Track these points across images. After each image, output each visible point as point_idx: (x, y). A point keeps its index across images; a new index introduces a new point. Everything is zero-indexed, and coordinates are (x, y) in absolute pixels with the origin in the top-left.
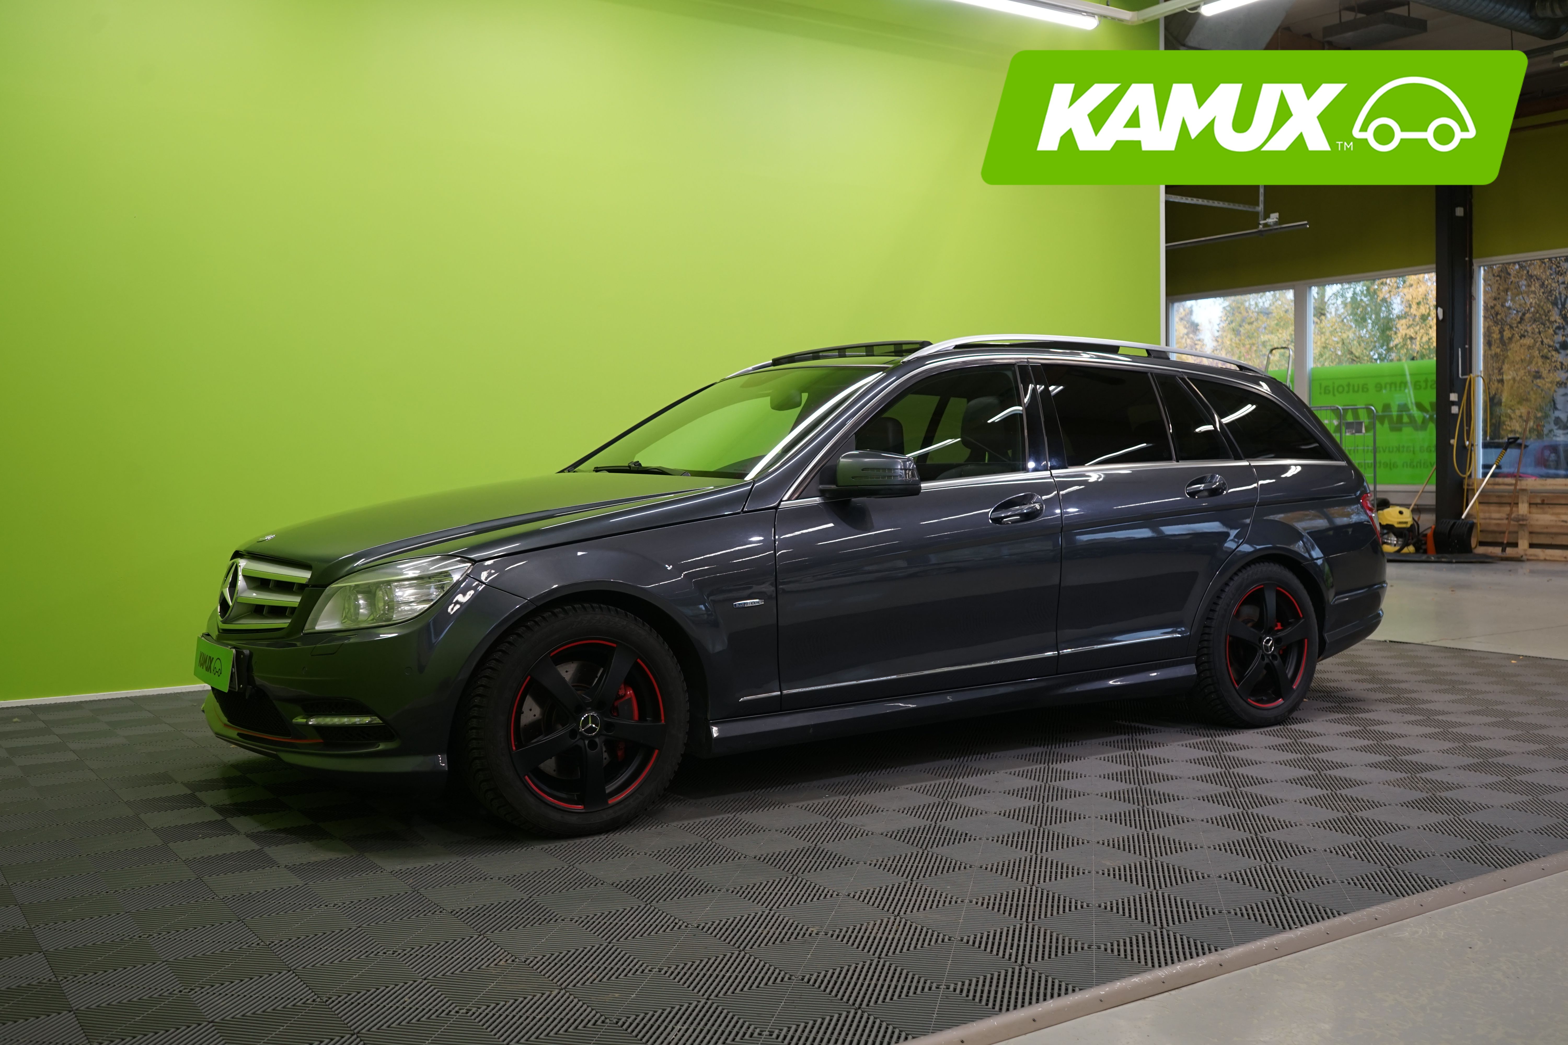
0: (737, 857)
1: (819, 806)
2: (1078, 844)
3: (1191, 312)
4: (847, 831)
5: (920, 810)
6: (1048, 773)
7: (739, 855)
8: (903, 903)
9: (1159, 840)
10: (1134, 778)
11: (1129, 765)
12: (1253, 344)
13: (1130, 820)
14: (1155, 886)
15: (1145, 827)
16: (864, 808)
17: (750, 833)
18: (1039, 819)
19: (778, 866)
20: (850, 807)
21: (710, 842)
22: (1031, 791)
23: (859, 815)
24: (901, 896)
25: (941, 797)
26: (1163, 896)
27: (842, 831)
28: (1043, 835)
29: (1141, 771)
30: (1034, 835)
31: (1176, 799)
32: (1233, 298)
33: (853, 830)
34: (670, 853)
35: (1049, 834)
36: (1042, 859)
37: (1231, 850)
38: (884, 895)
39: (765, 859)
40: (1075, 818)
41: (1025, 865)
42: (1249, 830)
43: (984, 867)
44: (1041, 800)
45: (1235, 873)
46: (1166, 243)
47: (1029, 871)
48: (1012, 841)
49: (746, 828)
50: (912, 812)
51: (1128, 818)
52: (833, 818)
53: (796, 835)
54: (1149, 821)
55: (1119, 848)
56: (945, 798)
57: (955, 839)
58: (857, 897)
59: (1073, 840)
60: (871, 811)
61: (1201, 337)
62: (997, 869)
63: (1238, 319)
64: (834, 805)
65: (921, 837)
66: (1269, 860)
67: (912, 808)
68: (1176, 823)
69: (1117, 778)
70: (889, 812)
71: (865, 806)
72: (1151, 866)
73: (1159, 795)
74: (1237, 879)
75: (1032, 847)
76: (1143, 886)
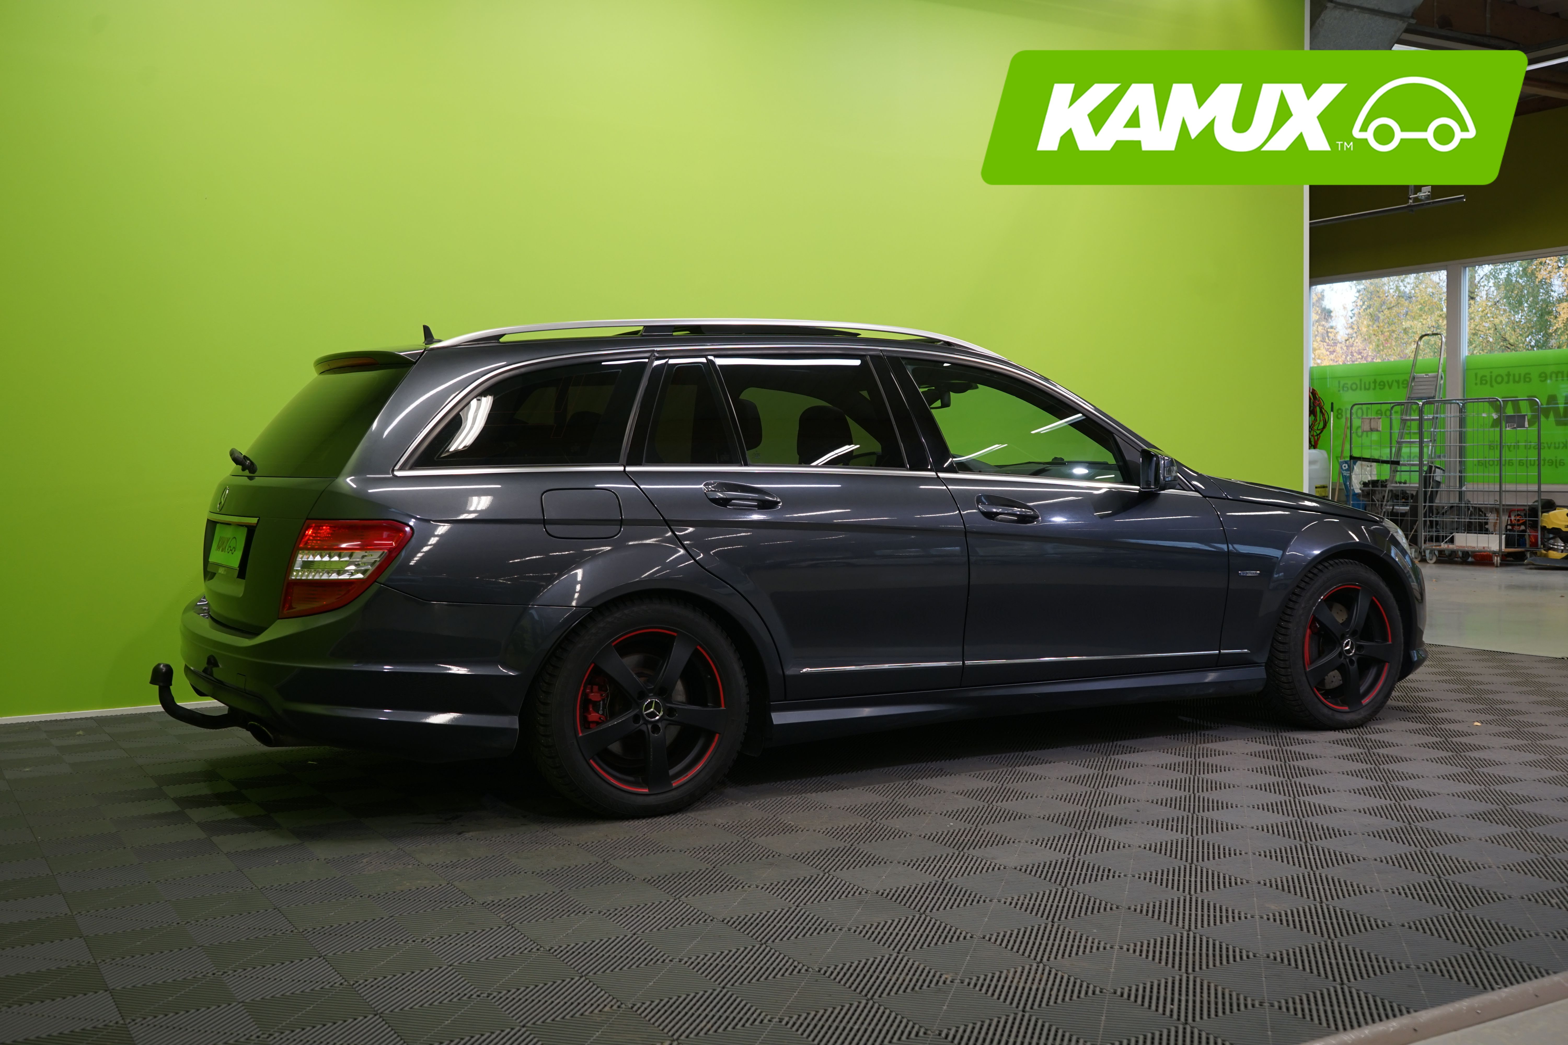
0: (858, 892)
1: (944, 836)
2: (1236, 884)
3: (1321, 298)
4: (977, 865)
5: (1056, 841)
6: (1194, 802)
7: (860, 890)
8: (1045, 948)
9: (1328, 881)
10: (1292, 810)
11: (1285, 795)
12: (1394, 331)
13: (1293, 858)
14: (1329, 935)
15: (1311, 865)
16: (993, 839)
17: (870, 865)
18: (1190, 854)
19: (903, 903)
20: (978, 838)
21: (827, 875)
22: (1178, 822)
23: (988, 846)
24: (1042, 939)
25: (1077, 827)
26: (1340, 947)
27: (971, 864)
28: (1196, 873)
29: (1299, 802)
30: (1185, 873)
31: (1342, 834)
32: (1368, 281)
33: (983, 863)
34: (784, 886)
35: (1202, 871)
36: (1197, 901)
37: (1412, 894)
38: (1023, 938)
39: (888, 894)
40: (1230, 854)
41: (1178, 907)
42: (1431, 872)
43: (1133, 908)
44: (1189, 833)
45: (1420, 922)
46: (1310, 220)
47: (1184, 914)
48: (1162, 879)
49: (864, 859)
50: (1047, 844)
51: (1290, 855)
52: (960, 849)
53: (920, 867)
54: (1315, 859)
55: (1283, 890)
56: (1082, 828)
57: (1097, 875)
58: (993, 940)
59: (1230, 879)
60: (1001, 842)
61: (1333, 324)
62: (1147, 911)
63: (1377, 304)
64: (960, 834)
65: (1058, 873)
66: (1459, 908)
67: (1046, 839)
68: (1346, 862)
69: (1273, 809)
70: (1021, 844)
71: (994, 836)
72: (1323, 911)
73: (1323, 829)
74: (1423, 929)
75: (1184, 886)
76: (1315, 934)
